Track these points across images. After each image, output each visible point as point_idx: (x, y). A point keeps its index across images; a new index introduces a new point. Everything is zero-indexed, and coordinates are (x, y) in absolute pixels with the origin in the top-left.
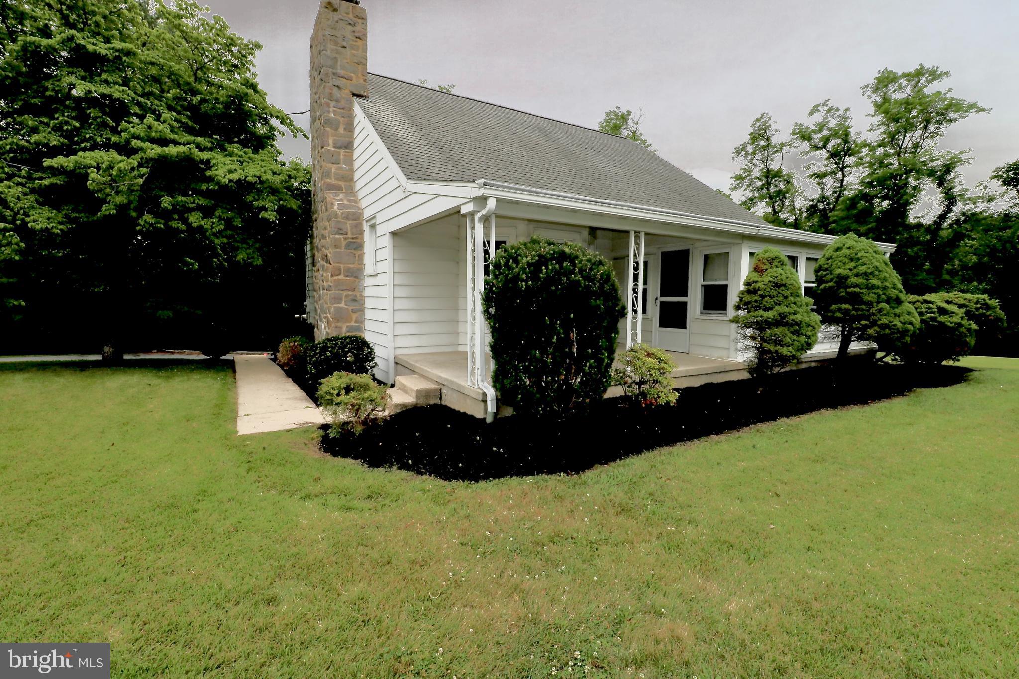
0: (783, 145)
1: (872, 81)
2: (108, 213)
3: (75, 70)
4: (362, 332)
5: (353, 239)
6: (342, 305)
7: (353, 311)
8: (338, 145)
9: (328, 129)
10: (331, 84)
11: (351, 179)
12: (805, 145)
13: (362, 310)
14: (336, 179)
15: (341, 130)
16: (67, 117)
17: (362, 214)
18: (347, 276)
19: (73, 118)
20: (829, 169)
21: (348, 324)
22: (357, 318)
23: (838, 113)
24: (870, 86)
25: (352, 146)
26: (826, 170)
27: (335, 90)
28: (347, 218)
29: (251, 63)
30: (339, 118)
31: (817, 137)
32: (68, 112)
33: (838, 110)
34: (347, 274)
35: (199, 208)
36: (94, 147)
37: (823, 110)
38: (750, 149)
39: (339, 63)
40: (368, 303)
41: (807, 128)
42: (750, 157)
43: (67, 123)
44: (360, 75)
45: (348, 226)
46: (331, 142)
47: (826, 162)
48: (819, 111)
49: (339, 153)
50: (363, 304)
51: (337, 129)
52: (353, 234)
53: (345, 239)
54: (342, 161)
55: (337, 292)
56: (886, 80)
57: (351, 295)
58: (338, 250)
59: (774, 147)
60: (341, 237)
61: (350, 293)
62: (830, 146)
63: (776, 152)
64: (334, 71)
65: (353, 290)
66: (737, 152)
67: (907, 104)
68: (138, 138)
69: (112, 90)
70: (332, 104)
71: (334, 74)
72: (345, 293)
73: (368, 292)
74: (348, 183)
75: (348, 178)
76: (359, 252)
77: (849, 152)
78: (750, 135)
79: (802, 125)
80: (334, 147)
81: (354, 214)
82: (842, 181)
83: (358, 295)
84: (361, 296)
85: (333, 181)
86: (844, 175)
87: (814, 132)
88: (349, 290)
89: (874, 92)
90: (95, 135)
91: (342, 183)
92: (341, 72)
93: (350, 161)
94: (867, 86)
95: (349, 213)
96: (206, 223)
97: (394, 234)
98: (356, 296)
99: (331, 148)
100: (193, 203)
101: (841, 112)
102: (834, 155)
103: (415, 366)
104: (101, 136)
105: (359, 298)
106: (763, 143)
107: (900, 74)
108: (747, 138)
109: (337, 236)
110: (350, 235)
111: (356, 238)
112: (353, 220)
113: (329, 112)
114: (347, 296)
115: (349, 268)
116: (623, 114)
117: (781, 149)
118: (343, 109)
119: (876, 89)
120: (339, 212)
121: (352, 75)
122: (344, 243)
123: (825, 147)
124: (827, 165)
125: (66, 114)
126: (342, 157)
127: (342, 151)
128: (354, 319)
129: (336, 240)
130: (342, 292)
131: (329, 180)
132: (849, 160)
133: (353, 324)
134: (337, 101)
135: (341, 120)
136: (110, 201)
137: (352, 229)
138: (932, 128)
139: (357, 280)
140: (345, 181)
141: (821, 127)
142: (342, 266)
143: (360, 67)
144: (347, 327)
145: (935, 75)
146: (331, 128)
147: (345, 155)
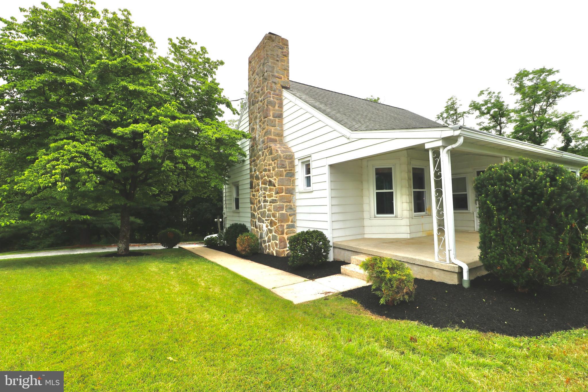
0: (464, 113)
1: (513, 76)
2: (146, 160)
3: (125, 78)
4: (295, 228)
5: (289, 170)
6: (284, 212)
7: (290, 215)
8: (275, 116)
9: (270, 107)
10: (271, 81)
11: (282, 135)
12: (477, 113)
13: (294, 215)
14: (274, 136)
15: (277, 107)
16: (120, 105)
17: (293, 155)
18: (287, 193)
19: (123, 105)
20: (491, 125)
21: (287, 224)
22: (292, 219)
23: (494, 95)
24: (512, 79)
25: (282, 116)
26: (489, 125)
27: (273, 85)
28: (286, 158)
29: (214, 73)
30: (275, 100)
31: (483, 108)
32: (120, 102)
33: (494, 93)
34: (286, 192)
35: (194, 156)
36: (136, 122)
37: (486, 93)
38: (445, 115)
39: (275, 69)
40: (298, 210)
41: (478, 103)
42: (445, 120)
43: (121, 109)
44: (285, 76)
45: (287, 162)
46: (271, 114)
47: (489, 121)
48: (483, 94)
49: (275, 120)
50: (295, 211)
51: (274, 107)
52: (289, 168)
53: (285, 171)
54: (277, 126)
55: (281, 203)
56: (522, 75)
57: (289, 205)
58: (282, 177)
59: (459, 114)
60: (283, 169)
61: (288, 204)
62: (492, 112)
63: (460, 117)
64: (273, 74)
65: (290, 202)
66: (438, 117)
67: (536, 88)
68: (161, 115)
69: (146, 89)
70: (272, 92)
71: (273, 75)
72: (285, 204)
73: (298, 203)
74: (280, 138)
75: (280, 135)
76: (293, 179)
77: (502, 115)
78: (445, 107)
79: (475, 102)
80: (273, 117)
81: (290, 155)
82: (500, 131)
83: (292, 205)
84: (294, 205)
85: (272, 137)
86: (501, 128)
87: (483, 105)
88: (287, 202)
89: (514, 82)
90: (135, 115)
91: (277, 138)
92: (276, 74)
93: (281, 125)
94: (510, 79)
95: (287, 155)
96: (197, 164)
97: (331, 166)
98: (291, 206)
99: (271, 118)
100: (189, 153)
101: (496, 94)
102: (493, 117)
103: (360, 249)
104: (139, 115)
105: (293, 207)
106: (452, 112)
107: (531, 72)
108: (443, 109)
109: (281, 169)
110: (288, 169)
111: (291, 170)
112: (289, 159)
113: (270, 97)
114: (286, 206)
115: (288, 188)
116: (375, 99)
117: (463, 115)
118: (277, 95)
119: (516, 80)
120: (282, 155)
121: (282, 76)
122: (285, 173)
123: (488, 113)
124: (490, 123)
125: (119, 103)
126: (277, 123)
127: (277, 119)
128: (290, 220)
129: (280, 171)
130: (283, 204)
131: (270, 136)
132: (504, 120)
133: (290, 223)
134: (275, 91)
135: (277, 101)
136: (146, 153)
137: (289, 165)
138: (551, 100)
139: (292, 196)
140: (279, 136)
141: (486, 102)
142: (284, 187)
143: (286, 72)
144: (287, 225)
145: (550, 72)
146: (272, 106)
147: (279, 122)
